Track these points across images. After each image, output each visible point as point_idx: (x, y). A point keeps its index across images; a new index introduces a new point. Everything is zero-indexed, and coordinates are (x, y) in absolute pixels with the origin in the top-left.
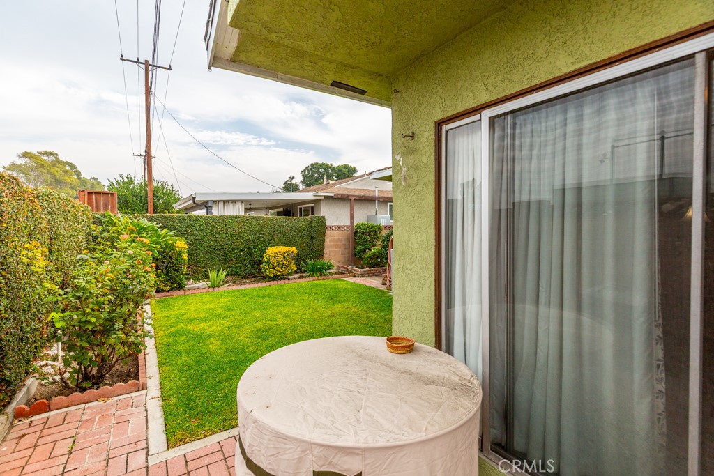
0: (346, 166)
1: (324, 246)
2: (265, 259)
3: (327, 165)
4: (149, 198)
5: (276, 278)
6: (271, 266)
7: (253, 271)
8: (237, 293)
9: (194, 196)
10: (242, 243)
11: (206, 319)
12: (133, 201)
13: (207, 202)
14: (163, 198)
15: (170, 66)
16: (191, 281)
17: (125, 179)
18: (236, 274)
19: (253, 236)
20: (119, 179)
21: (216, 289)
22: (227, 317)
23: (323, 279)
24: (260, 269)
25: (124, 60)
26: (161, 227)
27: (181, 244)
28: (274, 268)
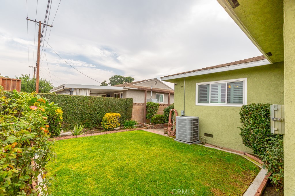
0: (129, 78)
1: (132, 113)
2: (104, 119)
3: (121, 76)
4: (36, 87)
5: (110, 129)
6: (108, 123)
7: (97, 126)
8: (91, 139)
9: (64, 85)
10: (92, 111)
11: (78, 160)
12: (28, 87)
13: (71, 89)
14: (44, 87)
15: (52, 25)
16: (63, 131)
17: (24, 77)
18: (87, 127)
19: (97, 107)
20: (21, 76)
21: (78, 136)
22: (92, 158)
23: (133, 130)
24: (100, 124)
25: (28, 20)
26: (49, 101)
27: (59, 111)
28: (109, 124)
